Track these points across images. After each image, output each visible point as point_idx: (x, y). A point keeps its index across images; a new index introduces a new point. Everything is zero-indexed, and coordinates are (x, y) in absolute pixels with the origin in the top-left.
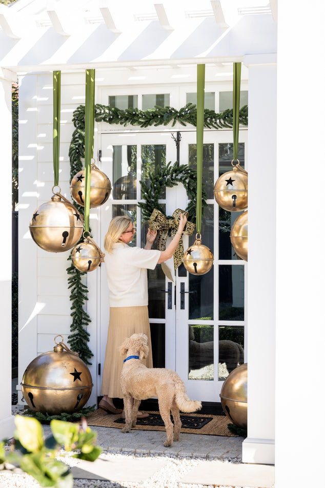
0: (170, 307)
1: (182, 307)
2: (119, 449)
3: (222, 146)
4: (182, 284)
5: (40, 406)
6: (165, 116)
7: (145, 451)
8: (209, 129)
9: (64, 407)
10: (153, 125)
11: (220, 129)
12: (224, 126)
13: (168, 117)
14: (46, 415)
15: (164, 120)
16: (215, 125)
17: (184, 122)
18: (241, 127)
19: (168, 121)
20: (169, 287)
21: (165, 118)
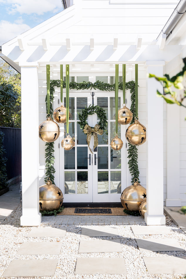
0: (90, 164)
1: (95, 164)
2: (91, 223)
3: (111, 98)
4: (95, 155)
5: (44, 208)
6: (88, 85)
7: (102, 224)
8: (106, 91)
9: (54, 208)
10: (82, 89)
11: (111, 91)
12: (113, 90)
13: (89, 86)
14: (47, 212)
15: (87, 87)
16: (109, 90)
17: (96, 88)
18: (119, 91)
19: (89, 88)
20: (89, 156)
21: (88, 86)
